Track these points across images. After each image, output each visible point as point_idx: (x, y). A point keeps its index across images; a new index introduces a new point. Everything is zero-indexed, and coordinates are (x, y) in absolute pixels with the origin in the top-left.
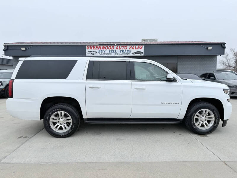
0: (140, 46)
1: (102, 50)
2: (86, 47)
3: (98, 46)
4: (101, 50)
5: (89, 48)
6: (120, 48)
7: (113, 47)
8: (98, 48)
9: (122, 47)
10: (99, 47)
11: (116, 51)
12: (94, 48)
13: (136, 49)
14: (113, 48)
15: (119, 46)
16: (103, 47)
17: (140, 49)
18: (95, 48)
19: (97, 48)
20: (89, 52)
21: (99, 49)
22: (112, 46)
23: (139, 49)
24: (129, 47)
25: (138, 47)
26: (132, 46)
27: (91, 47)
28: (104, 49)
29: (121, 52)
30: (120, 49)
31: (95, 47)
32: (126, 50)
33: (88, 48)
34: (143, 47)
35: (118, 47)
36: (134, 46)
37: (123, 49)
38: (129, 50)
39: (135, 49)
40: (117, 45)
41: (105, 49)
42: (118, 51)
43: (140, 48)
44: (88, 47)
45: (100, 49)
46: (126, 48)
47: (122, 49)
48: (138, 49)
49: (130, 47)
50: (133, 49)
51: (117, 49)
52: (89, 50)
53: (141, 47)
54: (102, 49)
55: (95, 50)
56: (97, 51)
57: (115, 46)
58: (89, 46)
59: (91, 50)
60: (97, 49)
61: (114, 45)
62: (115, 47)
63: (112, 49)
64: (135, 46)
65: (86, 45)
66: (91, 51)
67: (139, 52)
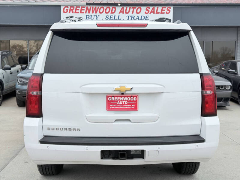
0: (165, 8)
1: (93, 15)
2: (62, 8)
3: (85, 7)
4: (91, 14)
5: (67, 10)
6: (127, 11)
7: (114, 9)
8: (84, 11)
9: (131, 10)
10: (87, 8)
11: (119, 16)
12: (77, 11)
13: (159, 13)
14: (113, 11)
15: (125, 8)
16: (96, 8)
17: (167, 13)
18: (79, 11)
19: (82, 11)
20: (67, 18)
21: (86, 13)
22: (111, 7)
23: (164, 13)
24: (144, 9)
25: (162, 10)
26: (151, 8)
27: (72, 8)
28: (96, 13)
29: (130, 18)
30: (126, 13)
31: (80, 9)
32: (140, 15)
33: (65, 11)
34: (172, 9)
35: (123, 8)
36: (154, 8)
37: (133, 13)
38: (145, 15)
39: (157, 13)
40: (122, 5)
41: (98, 14)
42: (123, 16)
43: (166, 11)
44: (66, 8)
45: (89, 12)
46: (139, 11)
47: (130, 14)
48: (162, 13)
49: (147, 10)
50: (152, 13)
51: (121, 13)
52: (68, 15)
53: (168, 10)
54: (93, 13)
55: (79, 15)
56: (83, 16)
57: (117, 7)
58: (67, 6)
59: (71, 14)
60: (83, 13)
61: (117, 5)
62: (118, 9)
63: (112, 13)
64: (156, 8)
65: (63, 6)
66: (71, 17)
67: (164, 19)
